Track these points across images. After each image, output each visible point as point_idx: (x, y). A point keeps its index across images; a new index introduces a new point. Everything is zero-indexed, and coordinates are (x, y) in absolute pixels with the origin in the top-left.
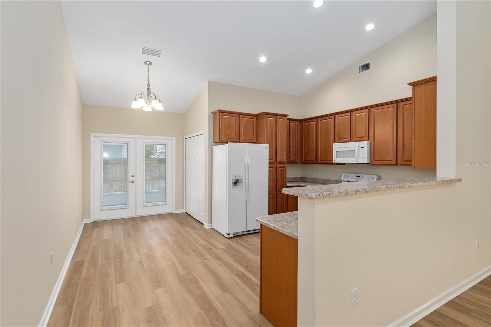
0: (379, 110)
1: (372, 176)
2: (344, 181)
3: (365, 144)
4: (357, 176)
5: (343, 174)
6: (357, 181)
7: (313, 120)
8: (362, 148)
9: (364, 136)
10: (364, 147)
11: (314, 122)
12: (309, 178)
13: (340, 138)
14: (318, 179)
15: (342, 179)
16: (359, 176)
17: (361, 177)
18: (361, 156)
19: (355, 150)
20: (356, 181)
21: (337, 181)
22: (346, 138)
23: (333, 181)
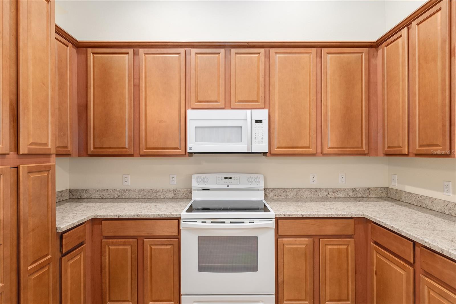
0: (287, 55)
1: (256, 176)
2: (197, 190)
3: (263, 114)
4: (226, 178)
5: (195, 177)
6: (228, 186)
7: (124, 50)
8: (257, 122)
9: (256, 99)
10: (261, 121)
11: (126, 56)
12: (97, 190)
13: (199, 100)
14: (124, 190)
15: (193, 185)
16: (231, 178)
17: (234, 180)
18: (255, 138)
19: (241, 127)
20: (226, 187)
21: (175, 190)
22: (216, 101)
23: (165, 191)
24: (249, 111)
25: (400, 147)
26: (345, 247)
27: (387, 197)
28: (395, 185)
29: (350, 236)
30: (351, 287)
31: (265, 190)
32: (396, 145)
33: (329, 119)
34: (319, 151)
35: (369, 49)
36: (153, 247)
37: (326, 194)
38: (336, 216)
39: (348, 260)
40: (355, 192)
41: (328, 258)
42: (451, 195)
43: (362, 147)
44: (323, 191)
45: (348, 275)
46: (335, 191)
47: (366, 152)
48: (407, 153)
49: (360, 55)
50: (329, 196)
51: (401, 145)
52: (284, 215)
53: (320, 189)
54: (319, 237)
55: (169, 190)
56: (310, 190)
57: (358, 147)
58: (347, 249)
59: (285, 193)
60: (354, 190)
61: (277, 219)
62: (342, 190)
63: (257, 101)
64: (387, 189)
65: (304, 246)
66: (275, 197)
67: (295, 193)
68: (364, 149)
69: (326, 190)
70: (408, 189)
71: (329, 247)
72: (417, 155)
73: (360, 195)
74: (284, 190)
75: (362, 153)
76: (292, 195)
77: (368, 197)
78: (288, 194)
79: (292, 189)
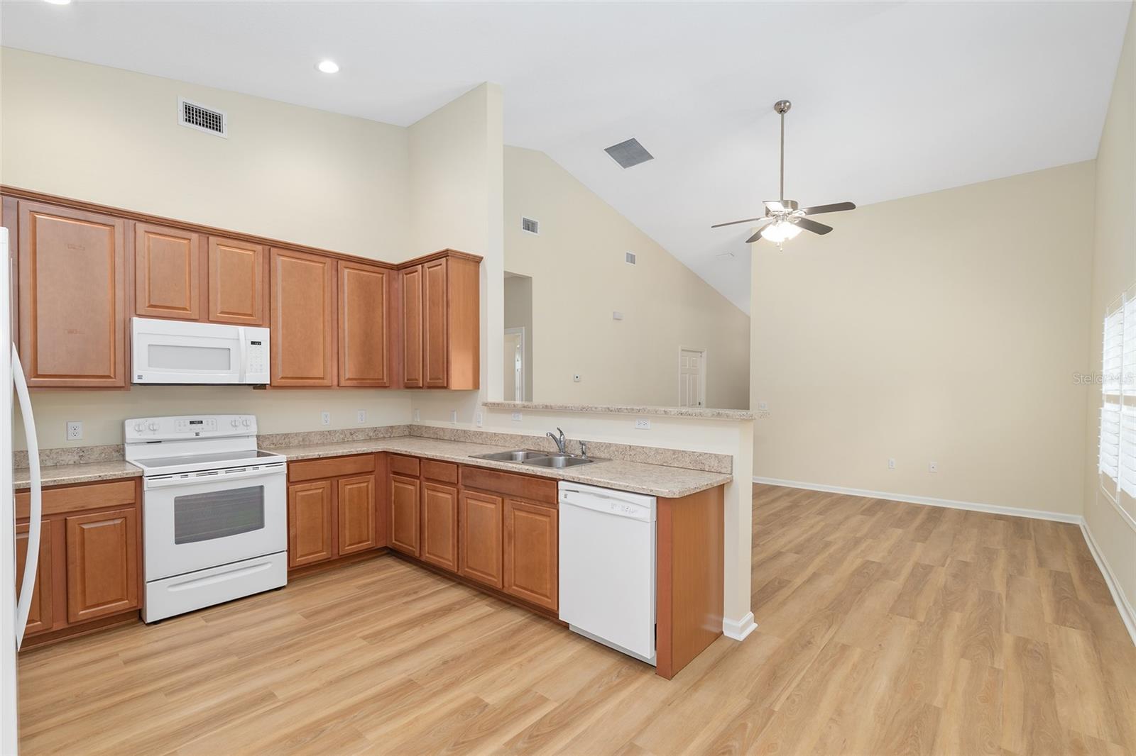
0: (293, 260)
1: (244, 417)
2: (137, 444)
3: (263, 334)
4: (191, 423)
5: (131, 423)
6: (197, 434)
8: (253, 343)
9: (250, 312)
10: (259, 343)
13: (153, 303)
15: (127, 436)
16: (202, 422)
17: (208, 424)
18: (251, 365)
19: (229, 349)
20: (194, 436)
21: (82, 450)
22: (185, 309)
23: (58, 453)
24: (241, 329)
25: (416, 380)
26: (366, 484)
27: (410, 435)
28: (418, 421)
29: (370, 473)
30: (371, 525)
31: (258, 437)
32: (413, 378)
33: (347, 345)
34: (335, 383)
35: (390, 271)
36: (85, 527)
37: (342, 436)
38: (356, 453)
39: (368, 498)
40: (376, 432)
41: (347, 498)
42: (455, 422)
43: (383, 379)
44: (338, 434)
45: (368, 515)
46: (353, 432)
47: (387, 385)
48: (421, 385)
49: (381, 276)
50: (346, 440)
51: (417, 377)
52: (297, 457)
53: (335, 431)
54: (337, 478)
55: (68, 451)
56: (322, 433)
57: (378, 379)
58: (367, 486)
59: (286, 440)
60: (375, 430)
61: (289, 463)
62: (362, 430)
63: (251, 315)
64: (410, 427)
65: (321, 491)
66: (272, 446)
67: (301, 439)
68: (385, 381)
69: (343, 432)
70: (429, 423)
71: (349, 487)
72: (429, 387)
73: (382, 436)
74: (286, 435)
75: (383, 385)
76: (296, 441)
77: (390, 437)
78: (291, 440)
79: (296, 434)
